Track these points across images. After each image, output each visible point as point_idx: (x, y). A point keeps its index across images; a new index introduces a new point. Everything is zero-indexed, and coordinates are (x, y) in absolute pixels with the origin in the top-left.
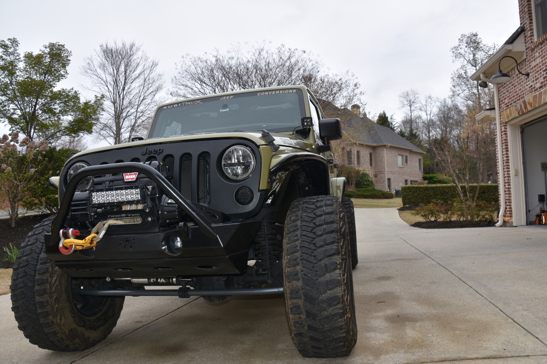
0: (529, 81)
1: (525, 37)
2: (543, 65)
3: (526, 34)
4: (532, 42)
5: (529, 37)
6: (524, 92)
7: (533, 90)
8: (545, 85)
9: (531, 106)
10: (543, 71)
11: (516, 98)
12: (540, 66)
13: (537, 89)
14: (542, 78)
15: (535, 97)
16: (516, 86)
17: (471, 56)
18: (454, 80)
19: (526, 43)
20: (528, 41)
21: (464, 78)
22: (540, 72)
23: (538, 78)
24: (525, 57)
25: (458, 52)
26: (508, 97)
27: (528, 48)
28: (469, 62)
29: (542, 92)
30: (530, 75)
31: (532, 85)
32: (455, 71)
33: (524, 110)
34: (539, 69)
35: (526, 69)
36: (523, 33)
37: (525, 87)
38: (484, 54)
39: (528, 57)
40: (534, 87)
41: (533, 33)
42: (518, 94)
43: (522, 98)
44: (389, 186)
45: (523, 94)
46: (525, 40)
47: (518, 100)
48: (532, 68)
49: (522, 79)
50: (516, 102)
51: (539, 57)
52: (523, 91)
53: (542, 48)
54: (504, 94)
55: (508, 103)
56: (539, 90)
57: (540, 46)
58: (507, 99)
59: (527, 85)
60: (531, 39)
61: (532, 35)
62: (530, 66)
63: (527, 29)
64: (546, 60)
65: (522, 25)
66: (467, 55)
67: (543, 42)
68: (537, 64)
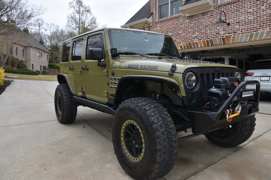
1: (153, 17)
2: (161, 30)
3: (153, 16)
5: (155, 17)
12: (159, 31)
19: (153, 19)
20: (154, 19)
21: (73, 18)
24: (152, 25)
25: (72, 5)
27: (154, 22)
28: (76, 11)
32: (69, 14)
36: (152, 15)
38: (84, 9)
44: (33, 68)
46: (153, 18)
51: (159, 27)
53: (161, 24)
57: (160, 23)
60: (155, 19)
61: (156, 17)
62: (154, 29)
63: (154, 14)
64: (163, 29)
65: (152, 12)
66: (76, 7)
67: (162, 22)
68: (158, 30)
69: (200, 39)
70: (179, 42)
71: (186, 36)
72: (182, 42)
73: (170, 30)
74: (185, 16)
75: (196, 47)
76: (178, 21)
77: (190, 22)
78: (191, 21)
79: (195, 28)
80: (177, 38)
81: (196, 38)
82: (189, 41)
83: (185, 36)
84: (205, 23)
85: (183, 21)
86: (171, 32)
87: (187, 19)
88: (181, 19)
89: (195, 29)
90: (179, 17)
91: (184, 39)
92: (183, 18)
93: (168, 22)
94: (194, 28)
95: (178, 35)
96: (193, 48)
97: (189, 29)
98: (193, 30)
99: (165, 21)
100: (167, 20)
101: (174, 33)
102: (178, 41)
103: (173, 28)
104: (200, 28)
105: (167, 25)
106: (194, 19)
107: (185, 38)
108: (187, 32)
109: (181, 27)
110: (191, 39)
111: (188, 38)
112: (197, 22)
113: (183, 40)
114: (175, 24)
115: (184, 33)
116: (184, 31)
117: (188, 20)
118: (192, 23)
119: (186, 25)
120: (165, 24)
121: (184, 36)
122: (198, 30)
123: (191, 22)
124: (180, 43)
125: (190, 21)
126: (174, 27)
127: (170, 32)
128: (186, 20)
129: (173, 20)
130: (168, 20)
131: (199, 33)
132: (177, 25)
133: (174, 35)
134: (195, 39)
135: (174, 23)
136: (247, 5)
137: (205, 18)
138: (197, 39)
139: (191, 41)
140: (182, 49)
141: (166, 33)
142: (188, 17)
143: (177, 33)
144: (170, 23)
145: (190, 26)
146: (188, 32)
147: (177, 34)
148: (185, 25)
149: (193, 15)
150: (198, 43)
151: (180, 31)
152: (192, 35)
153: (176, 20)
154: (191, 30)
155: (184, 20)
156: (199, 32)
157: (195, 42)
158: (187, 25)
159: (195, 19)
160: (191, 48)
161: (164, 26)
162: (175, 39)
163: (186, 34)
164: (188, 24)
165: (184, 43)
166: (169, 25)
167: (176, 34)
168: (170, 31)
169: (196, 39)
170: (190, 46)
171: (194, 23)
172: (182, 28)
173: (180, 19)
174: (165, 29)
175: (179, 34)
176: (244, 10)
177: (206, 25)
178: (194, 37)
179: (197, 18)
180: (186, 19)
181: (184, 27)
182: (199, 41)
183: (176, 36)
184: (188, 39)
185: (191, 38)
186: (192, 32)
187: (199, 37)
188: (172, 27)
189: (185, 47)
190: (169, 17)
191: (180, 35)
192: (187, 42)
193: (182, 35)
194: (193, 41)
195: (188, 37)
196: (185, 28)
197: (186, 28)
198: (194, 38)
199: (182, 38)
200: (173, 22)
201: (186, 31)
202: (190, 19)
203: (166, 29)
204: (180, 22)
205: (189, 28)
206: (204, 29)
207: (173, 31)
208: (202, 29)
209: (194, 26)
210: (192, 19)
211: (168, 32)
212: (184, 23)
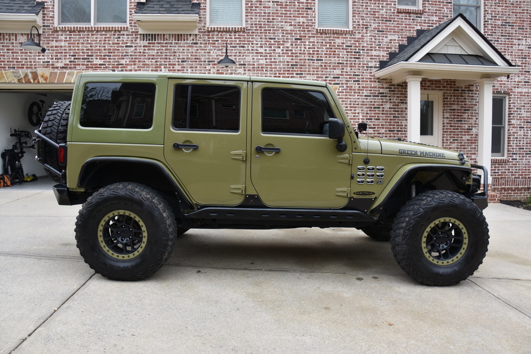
0: (43, 56)
1: (43, 14)
2: (70, 50)
3: (46, 12)
4: (52, 23)
5: (51, 17)
6: (33, 63)
7: (51, 66)
8: (70, 68)
9: (45, 79)
10: (70, 55)
11: (14, 65)
12: (65, 50)
13: (57, 68)
14: (68, 60)
15: (53, 74)
16: (17, 53)
19: (44, 20)
20: (48, 20)
22: (64, 54)
23: (60, 59)
24: (41, 32)
27: (49, 26)
29: (65, 72)
30: (47, 51)
31: (48, 62)
33: (31, 80)
34: (63, 51)
36: (42, 10)
37: (35, 59)
39: (46, 34)
40: (53, 65)
41: (53, 15)
42: (21, 62)
43: (28, 68)
45: (31, 65)
46: (44, 17)
47: (18, 68)
48: (52, 47)
50: (14, 68)
51: (65, 41)
52: (30, 62)
53: (71, 35)
56: (60, 69)
57: (68, 33)
59: (39, 59)
60: (51, 20)
61: (54, 18)
62: (48, 43)
63: (48, 8)
64: (76, 48)
68: (61, 47)
73: (97, 53)
74: (137, 32)
76: (119, 38)
77: (147, 45)
78: (152, 45)
79: (159, 60)
84: (181, 54)
86: (100, 59)
87: (141, 38)
88: (127, 35)
89: (161, 62)
90: (121, 30)
92: (132, 35)
93: (93, 35)
94: (157, 59)
95: (118, 68)
97: (145, 59)
98: (156, 62)
99: (84, 31)
100: (89, 31)
101: (109, 62)
103: (105, 50)
104: (170, 61)
105: (88, 40)
106: (157, 42)
108: (141, 63)
109: (126, 53)
112: (164, 48)
114: (111, 42)
115: (134, 64)
116: (135, 61)
117: (144, 40)
118: (153, 48)
119: (138, 51)
120: (84, 38)
122: (166, 65)
125: (149, 43)
126: (107, 48)
127: (98, 57)
128: (139, 39)
129: (104, 33)
130: (92, 31)
131: (169, 70)
132: (116, 45)
133: (109, 65)
135: (107, 39)
136: (256, 41)
137: (181, 45)
141: (86, 57)
142: (144, 34)
144: (96, 38)
145: (147, 53)
146: (144, 65)
147: (116, 63)
148: (136, 49)
149: (155, 34)
151: (123, 59)
152: (154, 72)
153: (114, 35)
154: (151, 61)
155: (134, 39)
156: (170, 68)
158: (142, 51)
159: (159, 42)
161: (79, 40)
163: (138, 67)
164: (143, 48)
166: (94, 42)
167: (113, 65)
168: (97, 55)
171: (157, 50)
172: (129, 54)
173: (124, 35)
174: (83, 49)
175: (123, 64)
176: (251, 47)
177: (184, 58)
179: (164, 40)
180: (137, 38)
181: (135, 53)
183: (113, 68)
186: (154, 66)
188: (103, 48)
190: (92, 25)
191: (124, 67)
193: (129, 68)
197: (140, 56)
200: (104, 36)
201: (139, 62)
202: (149, 41)
203: (87, 50)
204: (123, 41)
205: (146, 57)
206: (179, 65)
207: (105, 56)
208: (175, 65)
209: (157, 56)
210: (152, 41)
211: (92, 56)
212: (135, 45)
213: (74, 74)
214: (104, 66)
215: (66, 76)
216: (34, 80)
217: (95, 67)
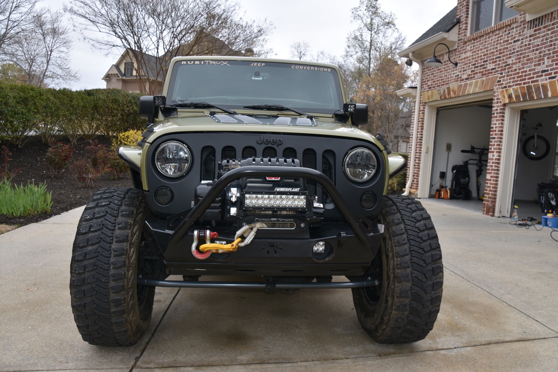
0: (456, 70)
1: (459, 29)
2: (473, 59)
3: (461, 26)
4: (465, 35)
5: (464, 30)
6: (450, 79)
7: (459, 79)
8: (471, 78)
9: (455, 94)
10: (472, 65)
11: (440, 83)
12: (470, 60)
13: (463, 80)
14: (470, 71)
15: (460, 86)
16: (442, 71)
17: (369, 21)
18: (349, 40)
19: (459, 34)
20: (462, 33)
21: (359, 40)
22: (468, 65)
23: (466, 70)
24: (456, 47)
25: (358, 13)
26: (432, 80)
27: (462, 39)
28: (366, 25)
29: (467, 84)
30: (459, 65)
31: (458, 75)
32: (352, 32)
33: (447, 96)
34: (468, 62)
35: (455, 59)
36: (458, 25)
37: (451, 74)
39: (459, 48)
40: (461, 77)
41: (467, 26)
42: (443, 79)
43: (446, 84)
45: (448, 81)
46: (459, 31)
47: (442, 85)
48: (462, 59)
49: (449, 66)
50: (439, 86)
51: (470, 51)
52: (448, 78)
53: (474, 43)
54: (428, 76)
55: (431, 85)
56: (464, 81)
57: (473, 42)
58: (430, 82)
59: (453, 74)
60: (464, 33)
61: (466, 29)
62: (460, 57)
63: (462, 21)
64: (477, 56)
65: (458, 17)
66: (365, 18)
67: (477, 38)
68: (467, 57)
69: (553, 75)
70: (507, 85)
71: (522, 70)
72: (513, 85)
73: (490, 57)
74: (525, 20)
75: (543, 97)
76: (509, 33)
77: (533, 33)
78: (537, 32)
79: (543, 49)
80: (504, 74)
81: (544, 74)
82: (529, 83)
83: (520, 69)
85: (520, 33)
86: (493, 63)
87: (528, 26)
88: (516, 27)
89: (545, 52)
90: (511, 24)
91: (518, 77)
92: (521, 26)
93: (489, 38)
94: (541, 48)
95: (505, 69)
96: (535, 98)
97: (530, 52)
98: (540, 53)
99: (483, 36)
100: (486, 34)
101: (499, 64)
102: (504, 83)
103: (497, 51)
104: (554, 48)
105: (485, 45)
106: (543, 25)
107: (520, 74)
108: (525, 59)
109: (514, 49)
110: (533, 78)
111: (525, 76)
112: (549, 32)
113: (516, 79)
114: (502, 41)
115: (519, 62)
116: (520, 58)
117: (530, 29)
118: (538, 35)
119: (524, 44)
120: (483, 43)
121: (518, 71)
122: (550, 54)
123: (535, 35)
124: (510, 86)
125: (535, 31)
126: (498, 49)
127: (491, 62)
128: (526, 29)
129: (497, 32)
130: (489, 33)
131: (552, 61)
132: (505, 43)
133: (498, 68)
134: (542, 76)
135: (499, 39)
138: (546, 75)
139: (532, 82)
140: (512, 101)
141: (482, 63)
142: (531, 21)
143: (504, 63)
144: (492, 40)
145: (532, 44)
146: (528, 60)
147: (504, 65)
148: (522, 43)
149: (543, 16)
150: (547, 87)
151: (510, 57)
152: (537, 67)
153: (506, 31)
154: (535, 54)
155: (521, 31)
156: (553, 57)
157: (540, 83)
158: (527, 43)
159: (546, 24)
160: (532, 99)
161: (479, 47)
162: (500, 78)
163: (522, 65)
164: (528, 39)
165: (515, 87)
166: (489, 46)
167: (502, 67)
168: (490, 60)
169: (544, 77)
170: (528, 94)
171: (542, 37)
172: (515, 51)
173: (513, 28)
174: (481, 56)
175: (509, 65)
178: (538, 72)
179: (551, 21)
180: (525, 28)
182: (551, 80)
183: (501, 70)
184: (527, 77)
185: (533, 74)
186: (537, 59)
187: (551, 70)
188: (495, 50)
189: (517, 97)
190: (493, 26)
191: (510, 68)
192: (524, 83)
193: (514, 67)
194: (537, 81)
195: (526, 71)
196: (521, 50)
197: (525, 50)
198: (540, 74)
199: (514, 74)
200: (497, 36)
201: (524, 57)
202: (536, 27)
203: (484, 55)
204: (512, 35)
205: (531, 49)
207: (496, 58)
209: (542, 44)
210: (539, 26)
211: (487, 61)
212: (522, 38)
213: (472, 85)
214: (495, 71)
215: (468, 88)
216: (448, 95)
217: (488, 73)
